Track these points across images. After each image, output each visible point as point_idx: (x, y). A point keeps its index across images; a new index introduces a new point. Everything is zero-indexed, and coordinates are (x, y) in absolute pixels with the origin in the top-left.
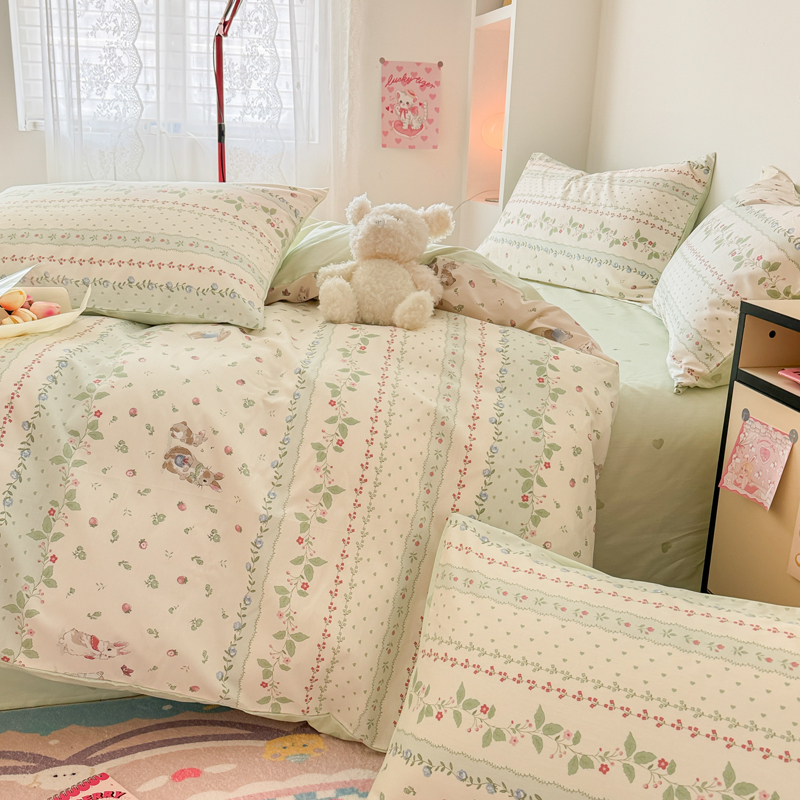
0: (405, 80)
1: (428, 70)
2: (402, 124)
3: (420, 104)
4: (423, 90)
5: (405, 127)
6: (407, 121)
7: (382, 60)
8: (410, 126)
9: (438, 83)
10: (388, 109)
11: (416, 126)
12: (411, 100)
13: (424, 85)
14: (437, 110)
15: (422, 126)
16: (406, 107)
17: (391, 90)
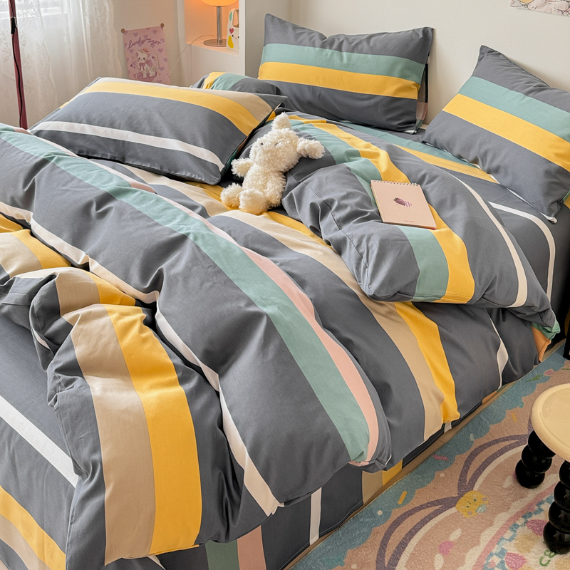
0: (141, 42)
1: (155, 32)
2: (142, 75)
3: (153, 57)
4: (153, 47)
5: (145, 76)
6: (145, 72)
7: (123, 31)
8: (148, 75)
9: (163, 40)
10: (131, 66)
11: (152, 74)
12: (146, 56)
13: (153, 43)
14: (166, 60)
15: (156, 74)
16: (143, 62)
17: (131, 51)
